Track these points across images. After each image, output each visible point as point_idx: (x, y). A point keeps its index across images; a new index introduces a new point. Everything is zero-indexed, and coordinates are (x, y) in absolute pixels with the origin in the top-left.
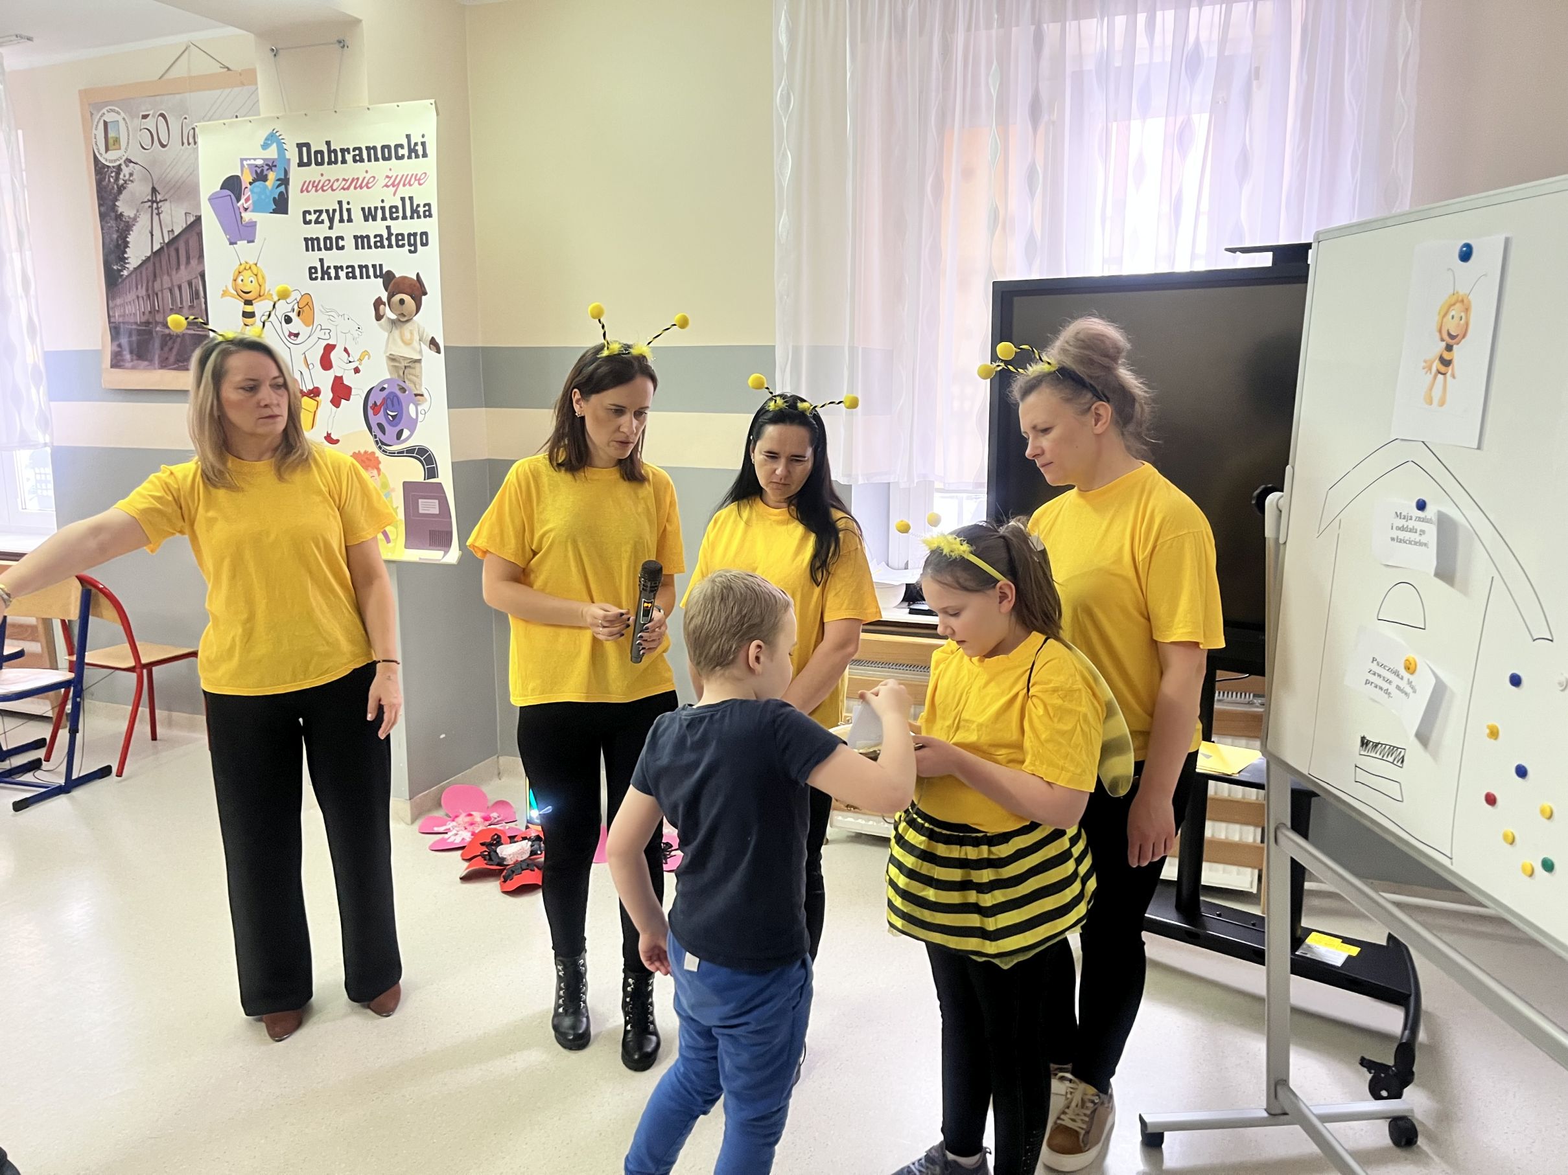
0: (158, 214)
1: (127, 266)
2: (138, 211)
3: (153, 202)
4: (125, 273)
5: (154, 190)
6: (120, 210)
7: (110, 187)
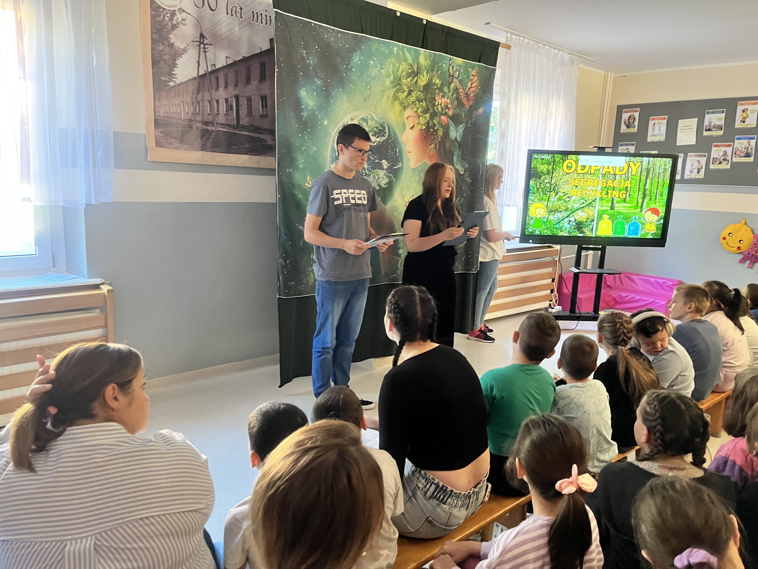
0: (205, 52)
1: (174, 79)
2: (188, 45)
3: (201, 43)
4: (172, 84)
5: (202, 36)
6: (172, 41)
7: (165, 23)
